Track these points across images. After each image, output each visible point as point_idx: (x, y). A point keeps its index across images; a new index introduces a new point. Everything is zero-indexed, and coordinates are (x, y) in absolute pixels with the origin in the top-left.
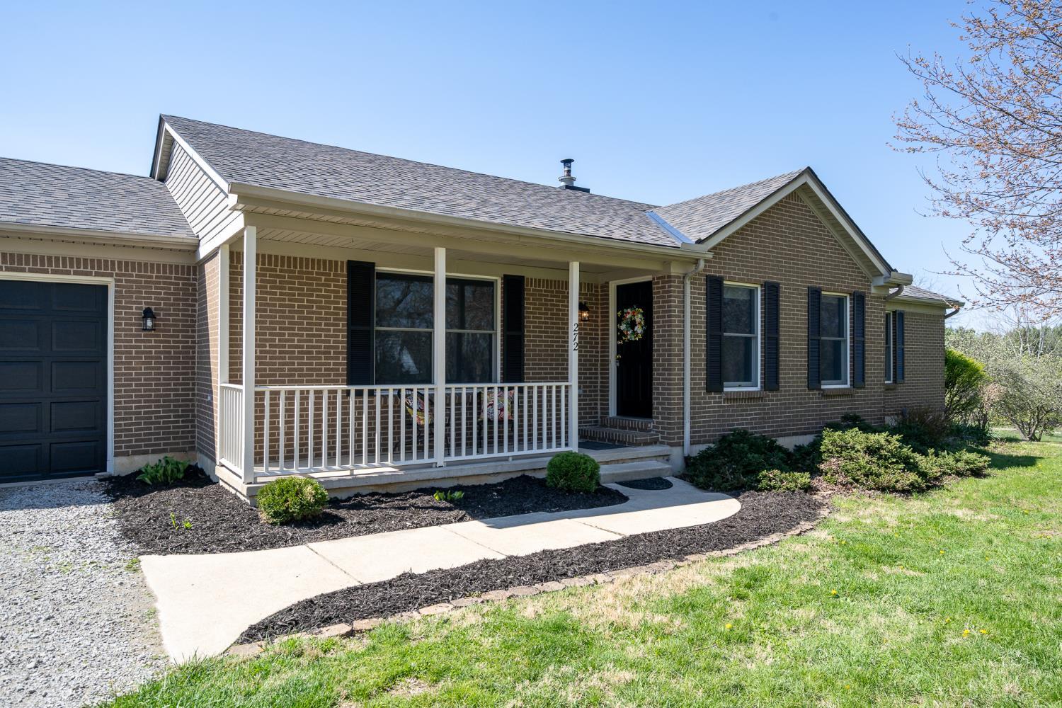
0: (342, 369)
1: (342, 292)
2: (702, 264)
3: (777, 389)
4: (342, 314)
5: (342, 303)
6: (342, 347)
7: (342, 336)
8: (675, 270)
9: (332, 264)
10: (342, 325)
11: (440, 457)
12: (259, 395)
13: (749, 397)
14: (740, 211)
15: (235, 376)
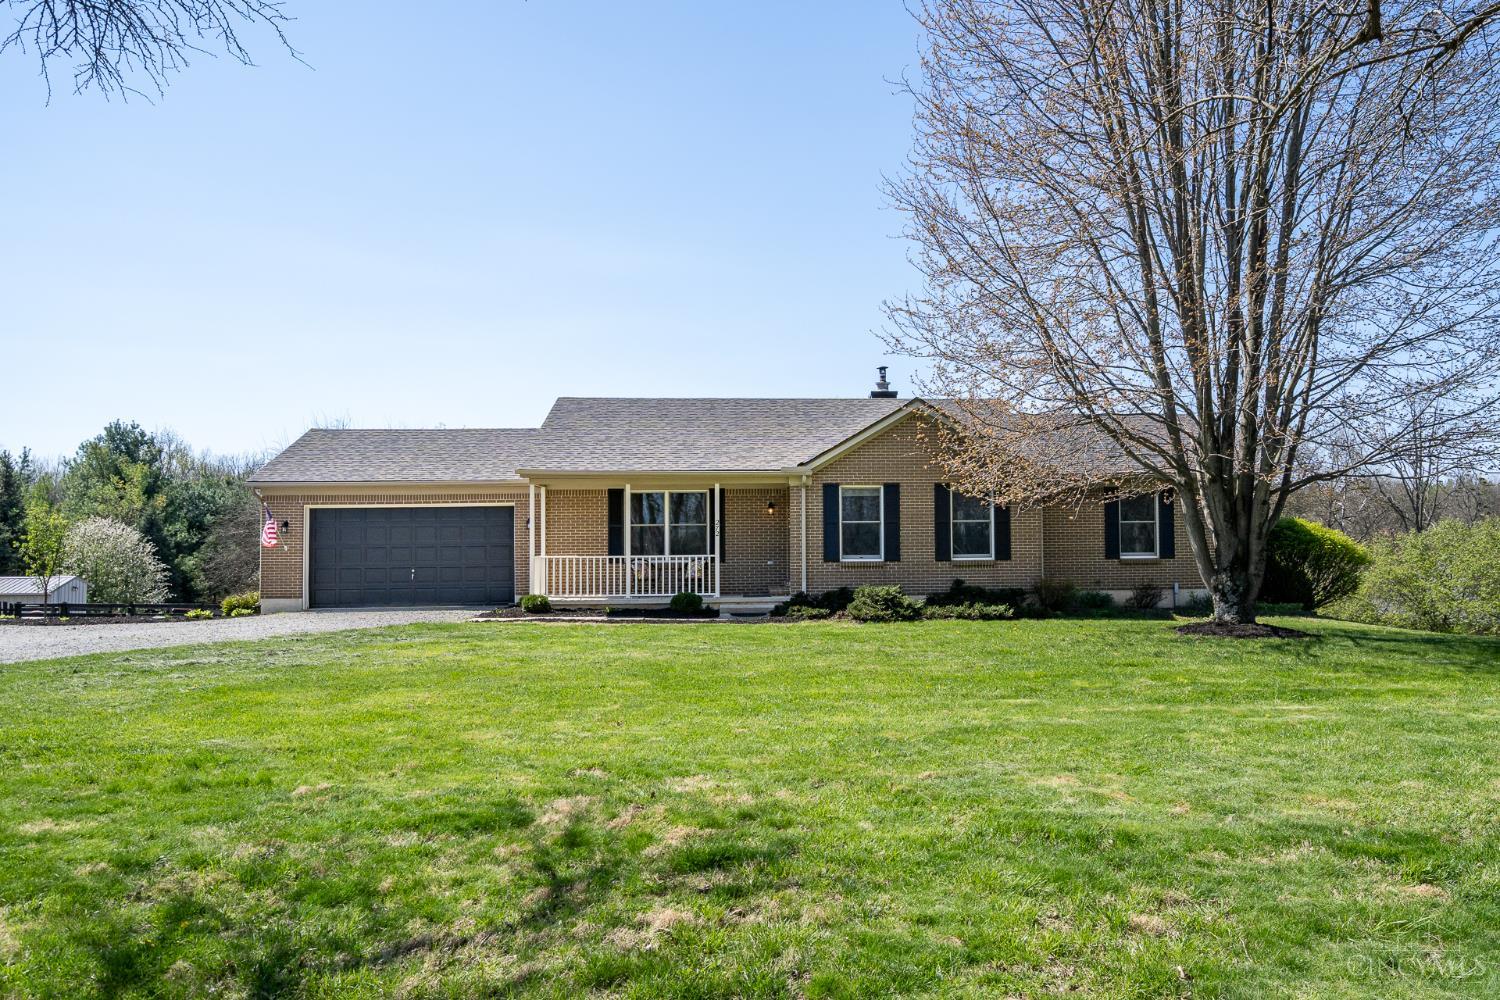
0: (606, 549)
1: (606, 507)
2: (804, 478)
3: (899, 560)
4: (606, 519)
5: (606, 512)
6: (606, 536)
7: (606, 530)
8: (792, 483)
9: (600, 492)
10: (606, 525)
11: (628, 594)
12: (551, 561)
13: (876, 566)
14: (860, 428)
15: (538, 553)
